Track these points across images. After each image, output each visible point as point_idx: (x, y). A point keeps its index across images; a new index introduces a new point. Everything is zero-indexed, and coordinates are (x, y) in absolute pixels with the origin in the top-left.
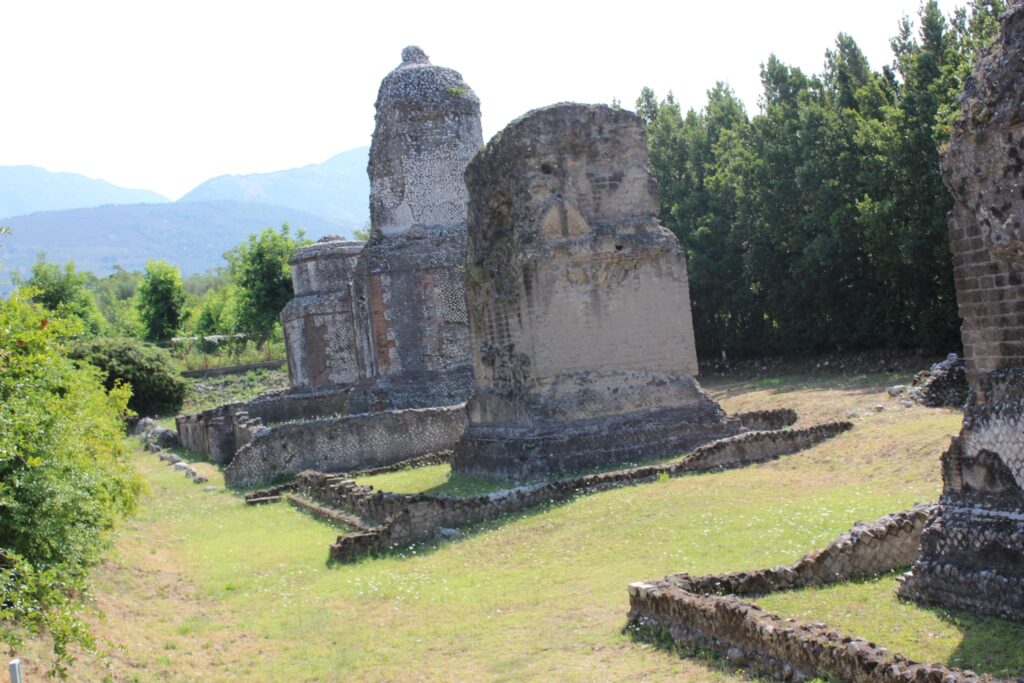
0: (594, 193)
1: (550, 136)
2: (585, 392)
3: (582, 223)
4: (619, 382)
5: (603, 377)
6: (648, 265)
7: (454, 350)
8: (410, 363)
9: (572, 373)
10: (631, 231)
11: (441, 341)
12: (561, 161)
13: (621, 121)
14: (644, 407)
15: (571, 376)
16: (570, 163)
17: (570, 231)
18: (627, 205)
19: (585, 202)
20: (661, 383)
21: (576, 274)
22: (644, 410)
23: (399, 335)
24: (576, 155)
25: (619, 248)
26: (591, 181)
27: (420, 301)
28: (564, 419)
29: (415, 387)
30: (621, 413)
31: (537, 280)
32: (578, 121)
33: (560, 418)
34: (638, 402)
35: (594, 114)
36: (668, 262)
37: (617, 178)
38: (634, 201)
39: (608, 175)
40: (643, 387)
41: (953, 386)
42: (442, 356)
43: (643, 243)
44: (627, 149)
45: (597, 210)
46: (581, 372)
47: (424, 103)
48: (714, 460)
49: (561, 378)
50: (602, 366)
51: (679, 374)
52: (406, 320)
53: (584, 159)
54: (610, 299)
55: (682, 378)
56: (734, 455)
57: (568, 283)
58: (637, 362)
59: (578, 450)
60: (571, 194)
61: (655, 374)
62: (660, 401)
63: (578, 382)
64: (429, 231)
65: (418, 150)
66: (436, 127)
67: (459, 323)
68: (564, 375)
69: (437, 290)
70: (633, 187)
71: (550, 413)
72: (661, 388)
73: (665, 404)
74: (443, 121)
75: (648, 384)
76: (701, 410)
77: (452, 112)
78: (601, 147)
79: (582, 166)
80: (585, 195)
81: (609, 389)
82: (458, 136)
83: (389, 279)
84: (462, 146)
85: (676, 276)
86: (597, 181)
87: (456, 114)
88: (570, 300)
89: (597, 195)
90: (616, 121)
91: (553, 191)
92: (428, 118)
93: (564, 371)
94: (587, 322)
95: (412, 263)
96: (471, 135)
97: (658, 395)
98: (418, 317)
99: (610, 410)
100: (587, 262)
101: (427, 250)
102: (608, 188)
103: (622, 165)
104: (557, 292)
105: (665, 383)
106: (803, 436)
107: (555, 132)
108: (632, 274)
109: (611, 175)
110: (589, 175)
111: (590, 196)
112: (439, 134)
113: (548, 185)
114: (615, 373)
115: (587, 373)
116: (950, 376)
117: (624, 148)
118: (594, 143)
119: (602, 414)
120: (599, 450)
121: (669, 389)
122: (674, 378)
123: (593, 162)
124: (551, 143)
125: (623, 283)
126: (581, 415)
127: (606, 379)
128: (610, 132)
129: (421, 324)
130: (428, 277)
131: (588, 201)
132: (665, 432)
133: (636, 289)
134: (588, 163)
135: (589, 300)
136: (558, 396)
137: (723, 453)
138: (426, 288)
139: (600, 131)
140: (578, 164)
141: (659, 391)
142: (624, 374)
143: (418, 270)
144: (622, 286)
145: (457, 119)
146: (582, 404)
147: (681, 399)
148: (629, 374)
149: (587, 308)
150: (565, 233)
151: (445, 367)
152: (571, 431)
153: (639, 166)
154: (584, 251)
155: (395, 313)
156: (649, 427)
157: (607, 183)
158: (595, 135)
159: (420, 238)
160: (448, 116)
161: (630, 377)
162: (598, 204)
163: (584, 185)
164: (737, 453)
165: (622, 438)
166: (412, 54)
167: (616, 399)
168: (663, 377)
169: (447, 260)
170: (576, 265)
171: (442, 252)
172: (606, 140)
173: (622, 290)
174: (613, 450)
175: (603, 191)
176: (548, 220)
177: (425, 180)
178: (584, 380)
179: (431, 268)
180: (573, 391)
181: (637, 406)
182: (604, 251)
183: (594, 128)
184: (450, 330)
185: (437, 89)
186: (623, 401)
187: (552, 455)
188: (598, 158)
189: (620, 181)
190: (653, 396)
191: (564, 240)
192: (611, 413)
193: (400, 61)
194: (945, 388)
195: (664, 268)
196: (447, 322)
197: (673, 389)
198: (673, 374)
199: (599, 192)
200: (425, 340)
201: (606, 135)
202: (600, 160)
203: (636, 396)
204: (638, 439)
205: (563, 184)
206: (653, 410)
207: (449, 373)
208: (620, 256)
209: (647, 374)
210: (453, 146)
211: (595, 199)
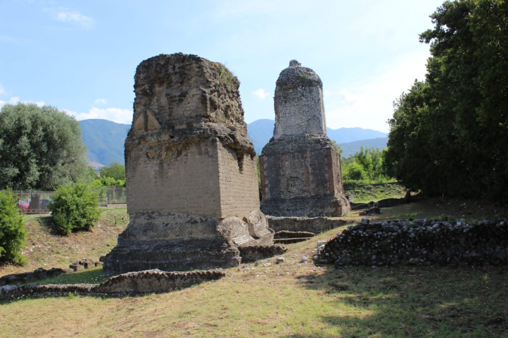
0: (170, 105)
1: (145, 74)
2: (150, 224)
3: (156, 123)
4: (170, 220)
5: (162, 216)
6: (194, 147)
7: (294, 189)
8: (274, 194)
9: (145, 212)
10: (184, 126)
11: (288, 185)
12: (151, 88)
13: (186, 61)
14: (181, 237)
15: (144, 214)
16: (157, 89)
17: (149, 128)
18: (189, 111)
19: (164, 111)
20: (196, 222)
21: (152, 153)
22: (181, 239)
23: (270, 183)
24: (161, 84)
25: (172, 137)
26: (168, 98)
27: (280, 168)
28: (134, 239)
29: (273, 205)
30: (167, 239)
31: (130, 157)
32: (159, 64)
33: (133, 238)
34: (178, 233)
35: (168, 58)
36: (206, 145)
37: (184, 95)
38: (192, 108)
39: (178, 94)
40: (182, 224)
41: (345, 248)
42: (289, 192)
43: (185, 134)
44: (192, 77)
45: (170, 115)
46: (150, 212)
47: (288, 82)
48: (116, 287)
49: (139, 214)
50: (163, 209)
51: (208, 217)
52: (273, 176)
53: (165, 85)
54: (169, 169)
55: (209, 220)
56: (129, 286)
57: (146, 159)
58: (183, 208)
59: (132, 259)
60: (155, 107)
61: (193, 216)
62: (191, 234)
63: (147, 218)
64: (287, 137)
65: (285, 103)
66: (294, 92)
67: (297, 177)
68: (140, 213)
69: (287, 163)
70: (192, 100)
71: (127, 235)
72: (193, 225)
73: (194, 236)
74: (297, 90)
75: (188, 222)
76: (214, 241)
77: (301, 85)
78: (174, 78)
79: (163, 90)
80: (164, 107)
81: (164, 223)
82: (303, 95)
83: (267, 158)
84: (304, 99)
85: (210, 154)
86: (171, 98)
87: (303, 86)
88: (148, 169)
89: (171, 106)
90: (183, 61)
91: (145, 105)
92: (290, 89)
93: (141, 211)
94: (156, 182)
95: (276, 151)
96: (311, 95)
97: (190, 229)
98: (278, 175)
99: (160, 237)
100: (156, 146)
101: (284, 145)
102: (177, 102)
103: (188, 87)
104: (140, 164)
105: (197, 223)
106: (181, 279)
107: (147, 72)
108: (184, 153)
109: (179, 94)
110: (167, 95)
111: (167, 107)
112: (295, 95)
113: (142, 102)
114: (169, 214)
115: (153, 213)
116: (345, 238)
117: (189, 77)
118: (170, 76)
119: (156, 239)
120: (144, 261)
121: (198, 227)
122: (204, 219)
123: (171, 86)
124: (145, 78)
125: (178, 159)
126: (144, 238)
127: (163, 217)
128: (179, 68)
129: (280, 177)
130: (283, 157)
131: (165, 110)
132: (184, 255)
133: (185, 163)
134: (167, 88)
135: (157, 169)
136: (135, 225)
137: (122, 284)
138: (282, 162)
139: (174, 68)
140: (161, 89)
141: (191, 227)
142: (174, 215)
143: (279, 154)
144: (177, 161)
145: (303, 88)
146: (146, 231)
147: (204, 233)
148: (177, 215)
149: (156, 174)
150: (146, 129)
151: (289, 197)
152: (135, 248)
153: (197, 87)
154: (153, 140)
155: (268, 173)
156: (177, 250)
157: (177, 98)
158: (171, 71)
159: (282, 140)
160: (299, 87)
161: (177, 217)
162: (171, 112)
163: (164, 101)
164: (132, 285)
165: (158, 255)
166: (294, 63)
167: (165, 230)
168: (197, 218)
169: (292, 149)
170: (151, 148)
171: (290, 146)
172: (176, 73)
173: (176, 163)
174: (150, 262)
175: (175, 104)
176: (137, 122)
177: (288, 115)
178: (150, 217)
179: (285, 153)
180: (143, 223)
181: (177, 236)
182: (162, 139)
183: (170, 67)
184: (293, 180)
185: (294, 76)
186: (169, 231)
187: (118, 261)
188: (172, 85)
189: (185, 97)
190: (187, 230)
191: (145, 133)
192: (161, 238)
193: (288, 66)
194: (338, 249)
195: (203, 149)
196: (291, 177)
197: (200, 227)
198: (204, 217)
199: (172, 105)
200: (281, 185)
201: (177, 70)
202: (173, 86)
203: (177, 229)
204: (167, 257)
205: (151, 100)
206: (186, 239)
207: (291, 199)
208: (172, 142)
209: (188, 215)
210: (300, 99)
211: (169, 108)
